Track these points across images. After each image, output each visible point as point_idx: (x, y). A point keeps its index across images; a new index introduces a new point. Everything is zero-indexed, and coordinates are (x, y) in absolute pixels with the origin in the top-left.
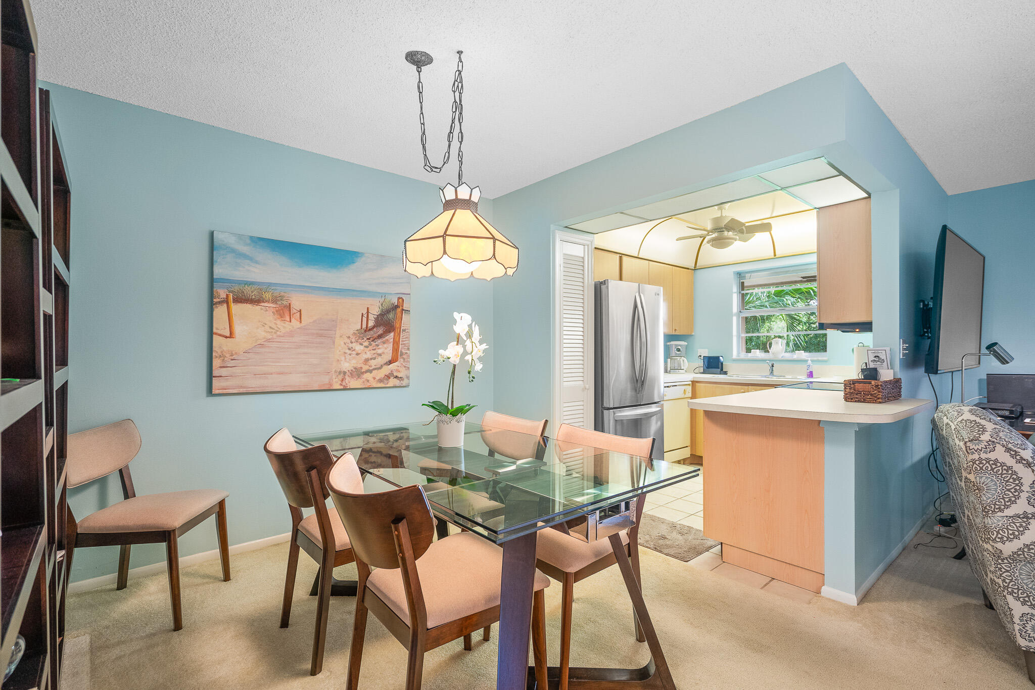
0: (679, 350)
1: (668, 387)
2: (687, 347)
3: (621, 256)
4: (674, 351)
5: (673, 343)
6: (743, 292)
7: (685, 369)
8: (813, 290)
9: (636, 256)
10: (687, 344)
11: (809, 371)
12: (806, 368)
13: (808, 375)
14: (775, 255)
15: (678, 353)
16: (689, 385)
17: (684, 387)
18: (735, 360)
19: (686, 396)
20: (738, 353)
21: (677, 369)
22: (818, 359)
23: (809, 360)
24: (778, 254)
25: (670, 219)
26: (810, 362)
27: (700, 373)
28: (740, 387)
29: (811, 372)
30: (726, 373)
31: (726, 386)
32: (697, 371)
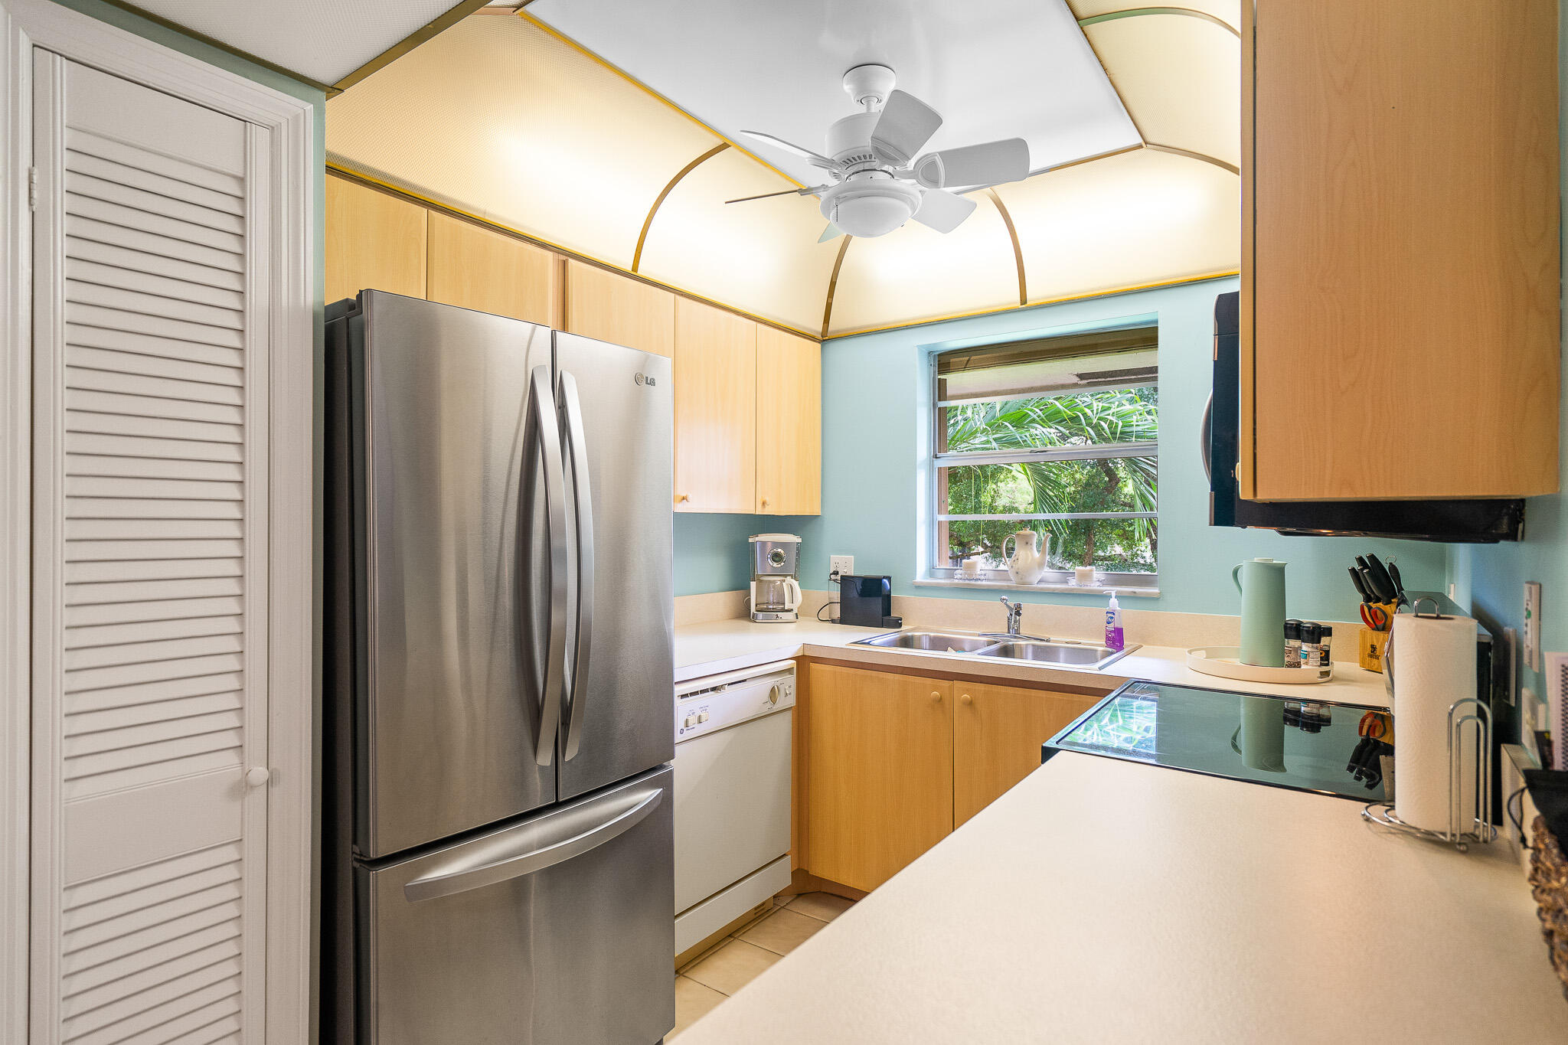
0: (777, 557)
1: (714, 689)
2: (799, 548)
3: (565, 256)
4: (764, 565)
5: (763, 537)
6: (942, 404)
7: (795, 611)
8: (1084, 414)
9: (629, 269)
10: (800, 540)
11: (1111, 627)
12: (1105, 618)
13: (1108, 638)
14: (1024, 301)
15: (775, 565)
16: (789, 671)
17: (770, 682)
18: (919, 587)
19: (776, 708)
20: (932, 571)
21: (773, 609)
22: (1135, 592)
23: (1113, 595)
24: (1029, 297)
25: (724, 146)
26: (1114, 603)
27: (833, 621)
28: (929, 681)
29: (1119, 632)
30: (897, 623)
31: (891, 676)
32: (824, 615)
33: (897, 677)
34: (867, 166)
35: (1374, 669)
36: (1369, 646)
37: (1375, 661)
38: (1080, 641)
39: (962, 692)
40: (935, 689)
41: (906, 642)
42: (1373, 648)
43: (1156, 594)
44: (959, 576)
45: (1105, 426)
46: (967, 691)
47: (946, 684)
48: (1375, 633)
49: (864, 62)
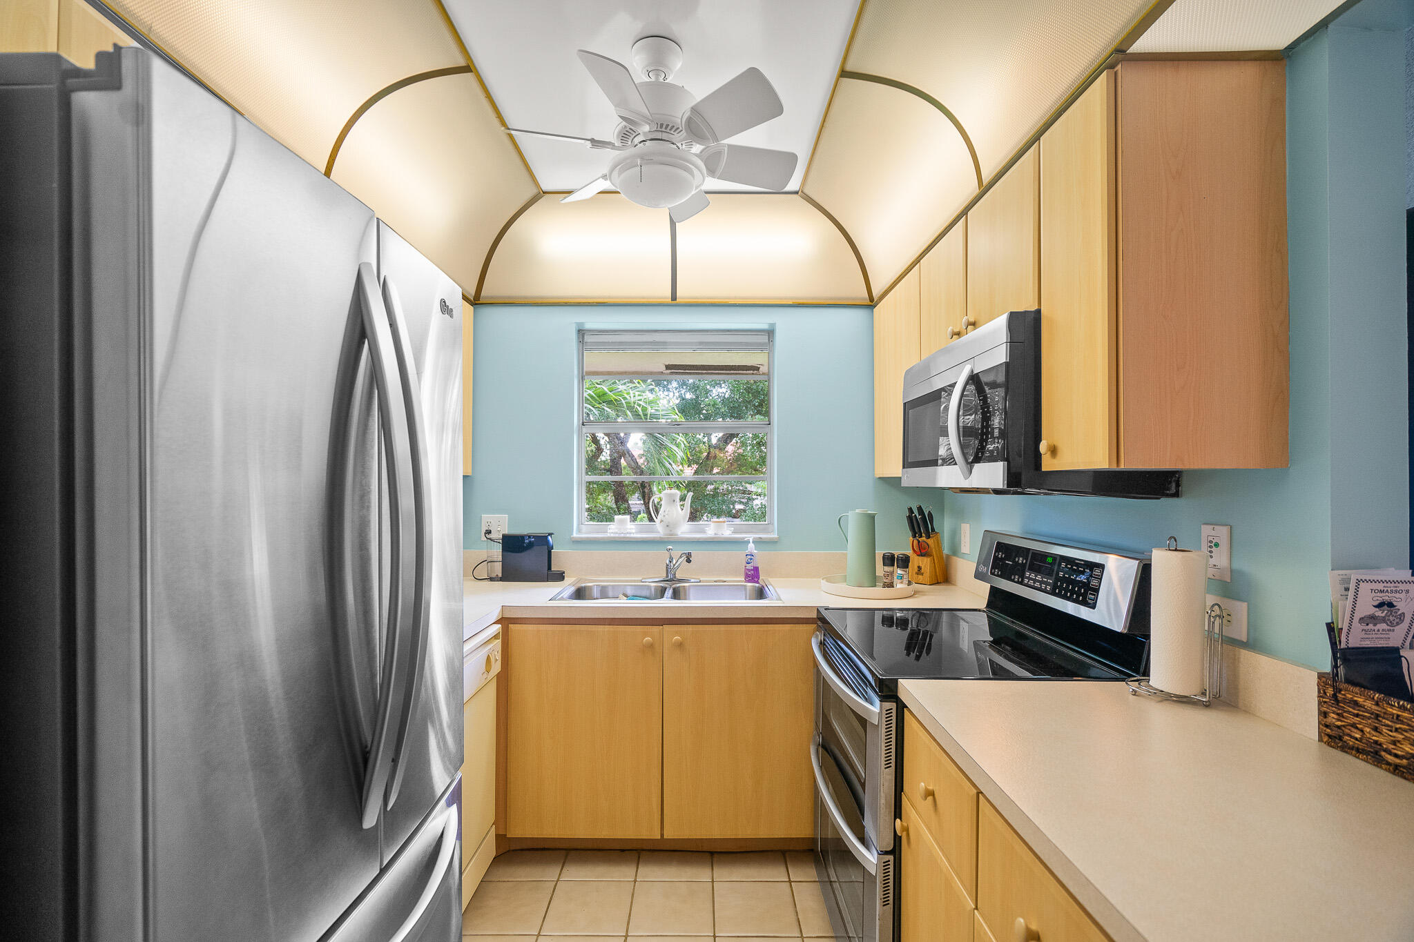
11: (749, 567)
12: (744, 560)
13: (747, 576)
14: (674, 297)
16: (497, 636)
19: (490, 676)
20: (580, 526)
22: (760, 538)
23: (751, 541)
24: (678, 294)
25: (467, 69)
26: (751, 545)
27: (491, 579)
28: (639, 628)
29: (756, 569)
30: (560, 577)
31: (600, 628)
32: (483, 572)
33: (607, 628)
34: (665, 136)
35: (920, 582)
36: (916, 567)
37: (920, 577)
38: (725, 579)
39: (673, 635)
40: (648, 635)
41: (580, 594)
42: (919, 568)
43: (776, 538)
44: (611, 531)
45: (640, 409)
46: (677, 633)
47: (656, 629)
48: (920, 558)
49: (663, 35)
